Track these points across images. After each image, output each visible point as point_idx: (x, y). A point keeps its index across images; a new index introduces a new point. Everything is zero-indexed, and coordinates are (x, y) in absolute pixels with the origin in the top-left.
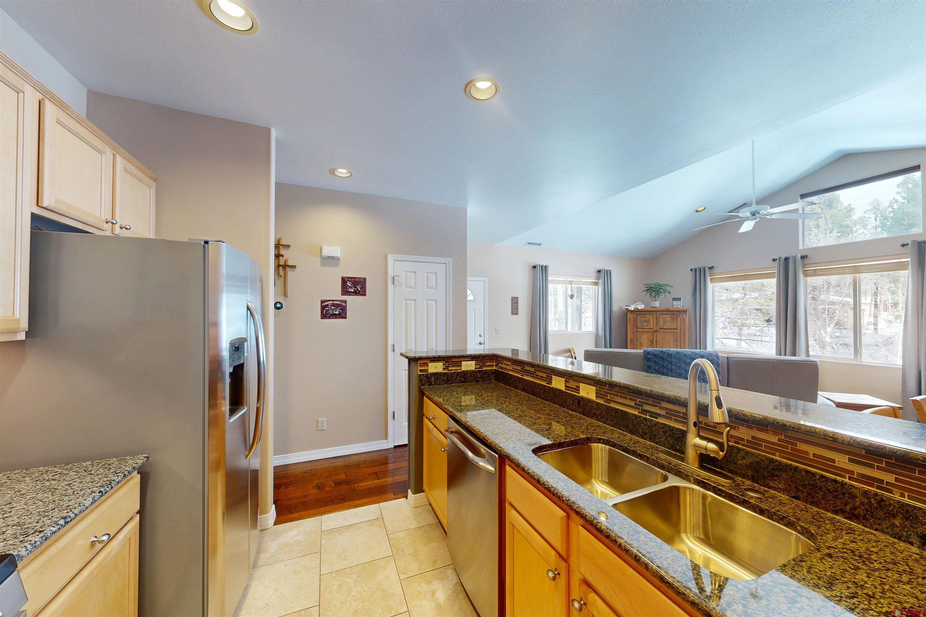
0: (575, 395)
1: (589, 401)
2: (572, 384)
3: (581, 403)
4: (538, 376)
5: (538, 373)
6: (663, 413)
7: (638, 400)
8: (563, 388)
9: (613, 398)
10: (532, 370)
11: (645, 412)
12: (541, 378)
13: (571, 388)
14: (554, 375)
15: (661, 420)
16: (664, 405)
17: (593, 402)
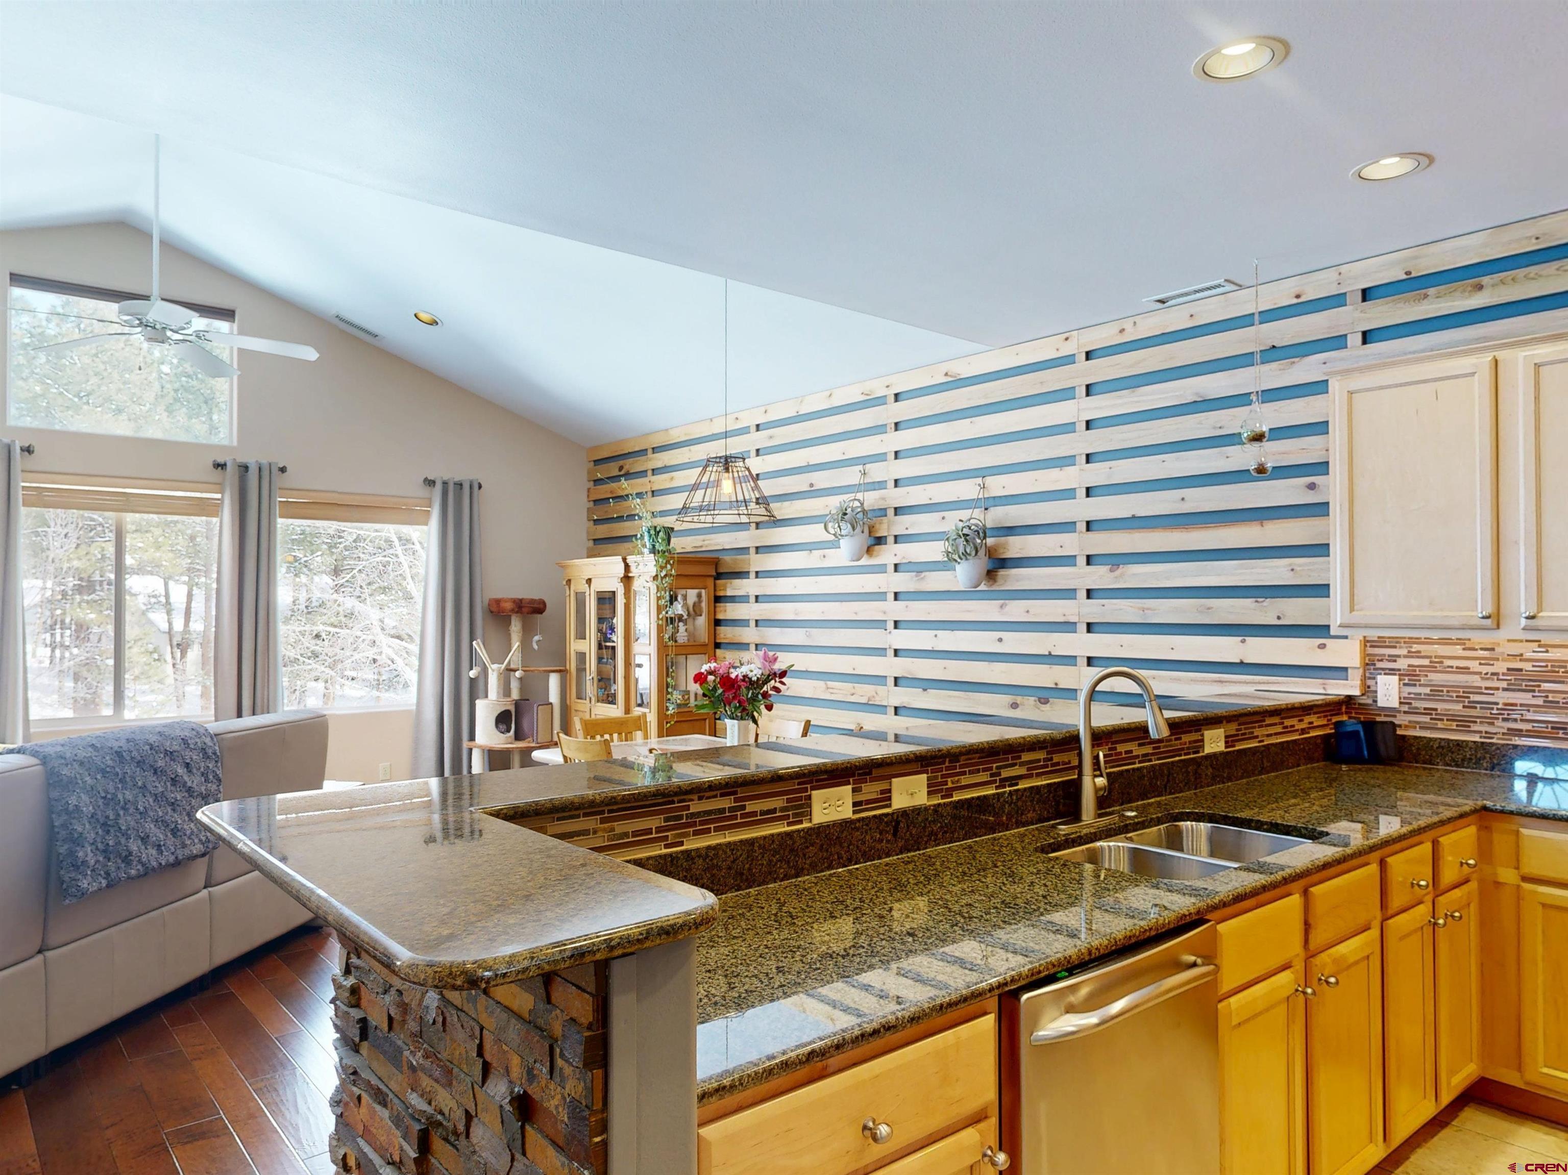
0: (886, 815)
1: (918, 811)
2: (871, 790)
3: (902, 825)
4: (754, 814)
5: (751, 807)
6: (1023, 771)
7: (994, 765)
8: (847, 812)
9: (958, 781)
10: (726, 803)
11: (1004, 782)
12: (769, 817)
13: (868, 802)
14: (813, 789)
15: (1023, 785)
16: (1026, 757)
17: (926, 809)
